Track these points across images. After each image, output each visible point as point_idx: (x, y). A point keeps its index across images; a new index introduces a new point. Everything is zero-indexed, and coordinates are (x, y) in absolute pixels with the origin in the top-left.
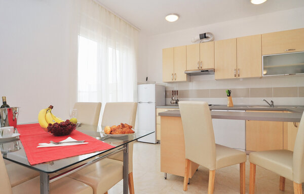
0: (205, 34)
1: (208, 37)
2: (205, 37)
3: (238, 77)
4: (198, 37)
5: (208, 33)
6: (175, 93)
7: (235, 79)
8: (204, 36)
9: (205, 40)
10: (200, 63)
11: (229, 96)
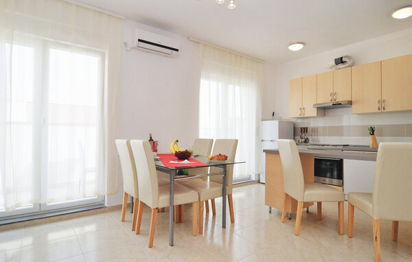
0: (342, 58)
1: (346, 62)
2: (342, 62)
3: (383, 110)
4: (333, 63)
5: (346, 57)
6: (305, 130)
7: (379, 113)
8: (340, 61)
9: (341, 66)
10: (333, 94)
11: (373, 134)
